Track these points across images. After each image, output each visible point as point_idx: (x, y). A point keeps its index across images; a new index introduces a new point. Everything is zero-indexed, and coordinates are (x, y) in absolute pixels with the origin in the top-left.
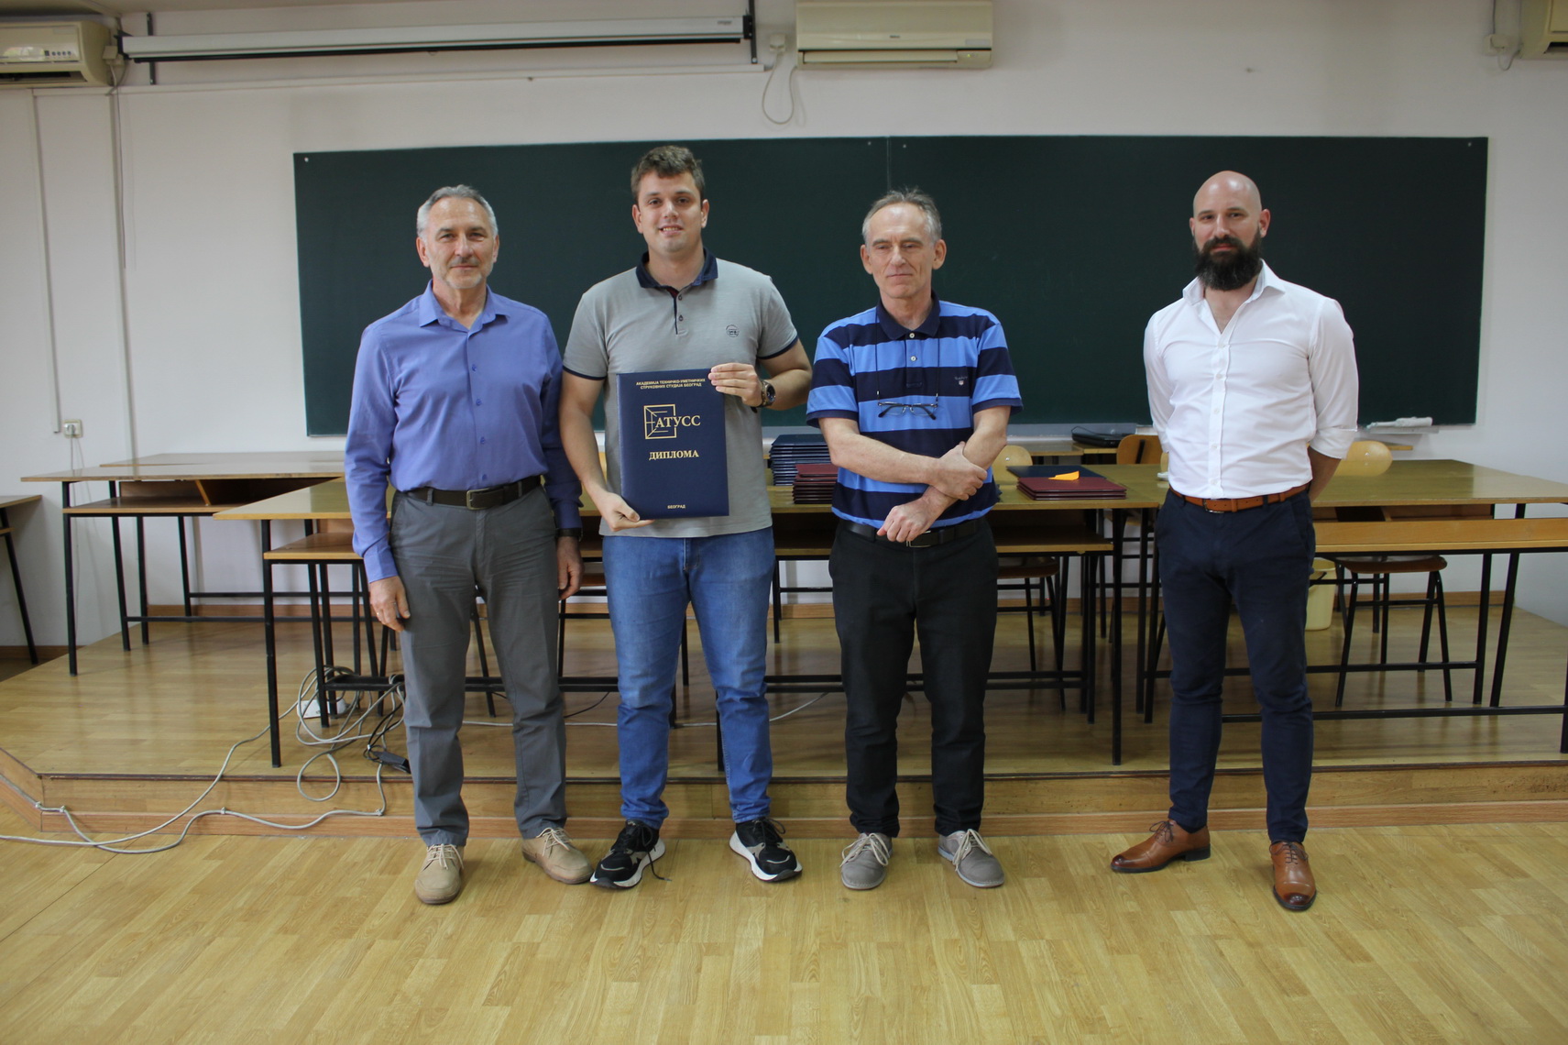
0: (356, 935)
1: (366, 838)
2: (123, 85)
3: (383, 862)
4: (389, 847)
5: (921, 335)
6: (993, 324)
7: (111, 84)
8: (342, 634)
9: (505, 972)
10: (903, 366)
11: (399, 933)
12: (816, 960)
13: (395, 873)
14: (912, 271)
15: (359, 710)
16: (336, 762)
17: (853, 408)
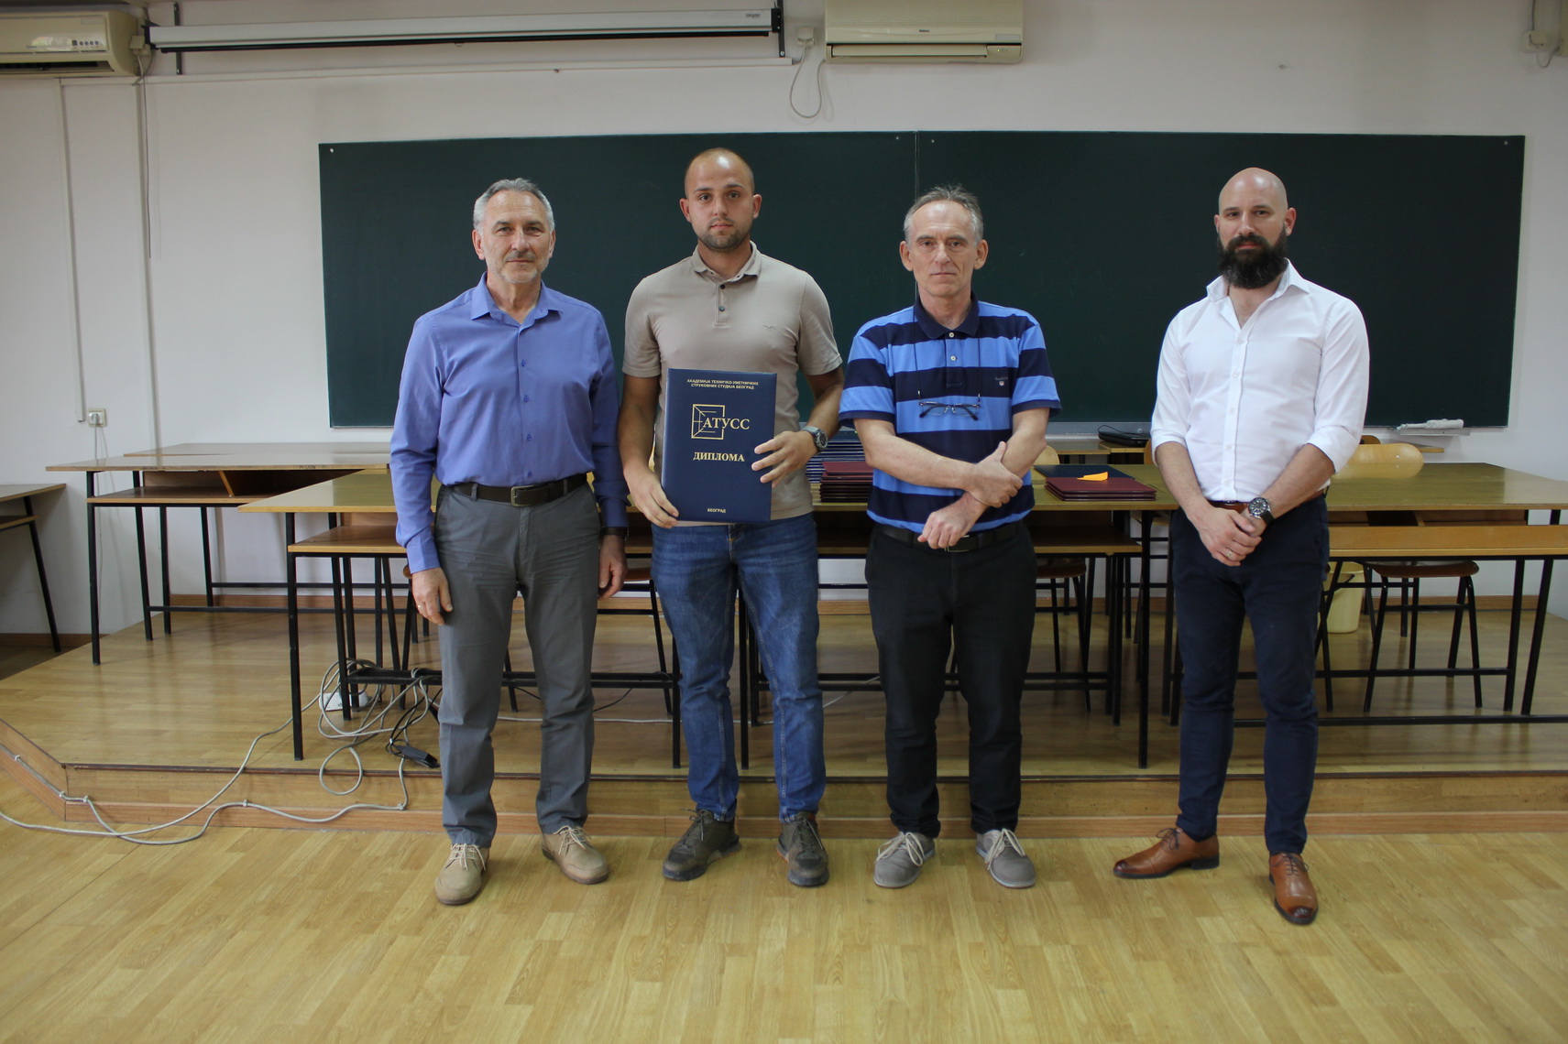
0: (378, 931)
1: (388, 832)
2: (150, 75)
3: (404, 857)
4: (410, 842)
5: (961, 334)
6: (1033, 325)
7: (138, 74)
8: (365, 626)
9: (527, 970)
10: (943, 365)
11: (421, 930)
12: (839, 962)
13: (416, 868)
14: (954, 270)
15: (381, 703)
16: (359, 755)
17: (889, 410)
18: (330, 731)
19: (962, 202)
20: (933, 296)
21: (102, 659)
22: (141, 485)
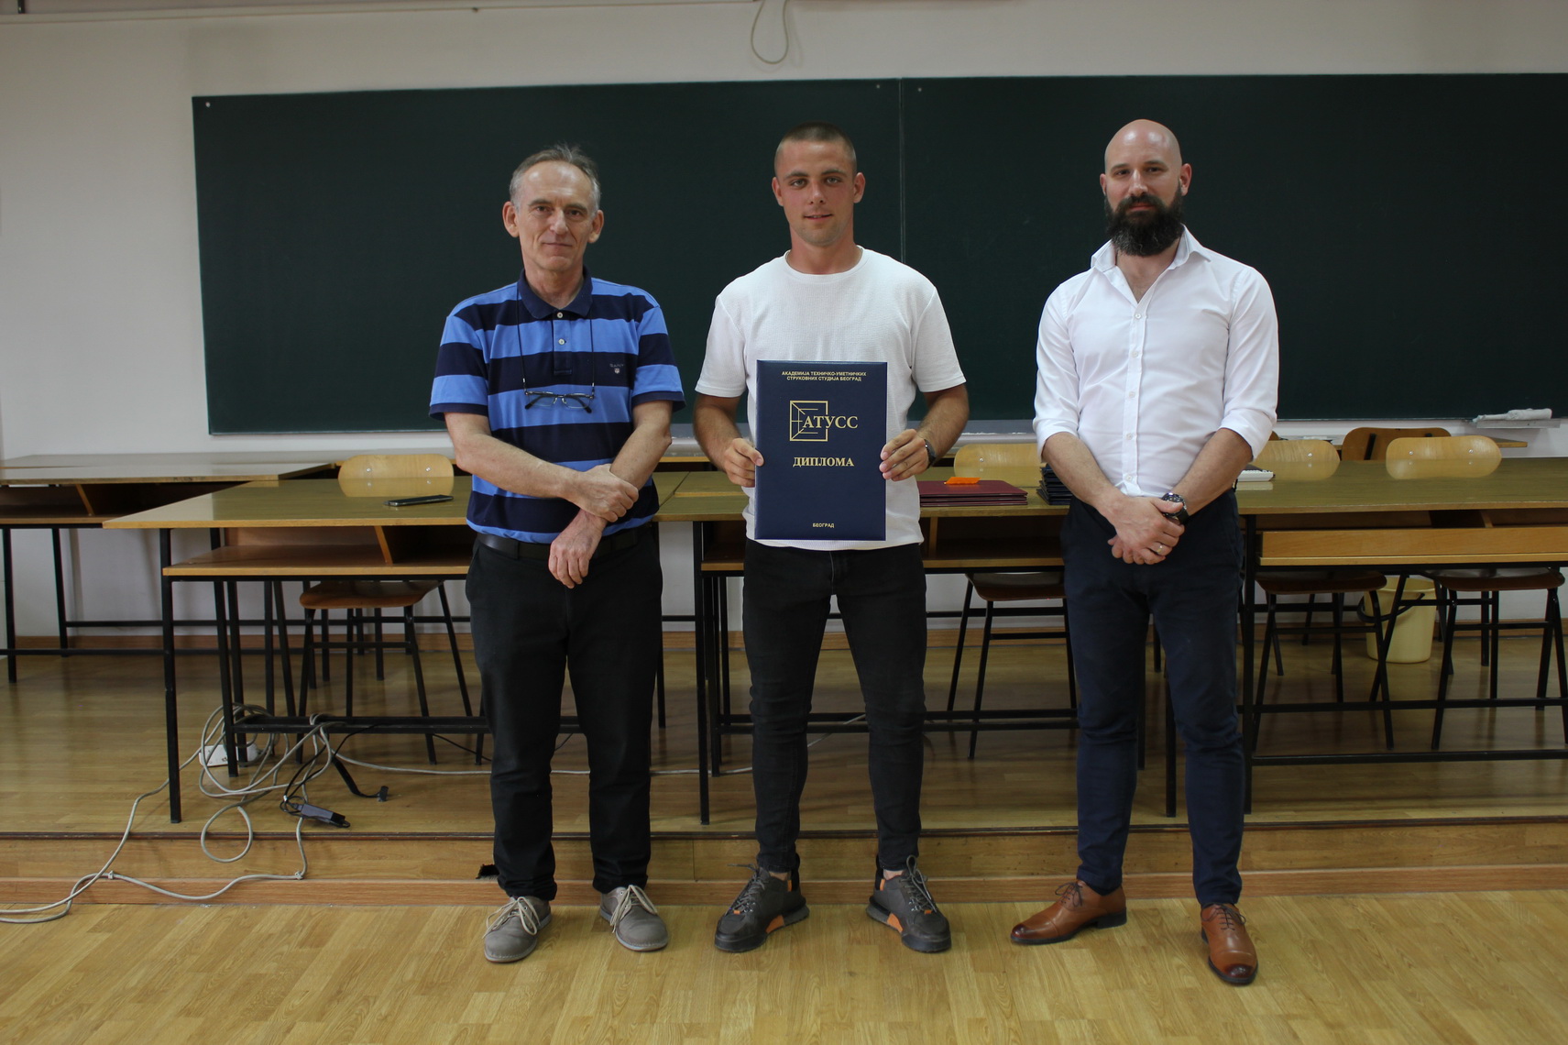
1: (283, 906)
4: (310, 916)
5: (571, 315)
6: (652, 306)
10: (550, 350)
14: (570, 241)
15: (274, 757)
16: (249, 816)
18: (215, 789)
20: (542, 268)
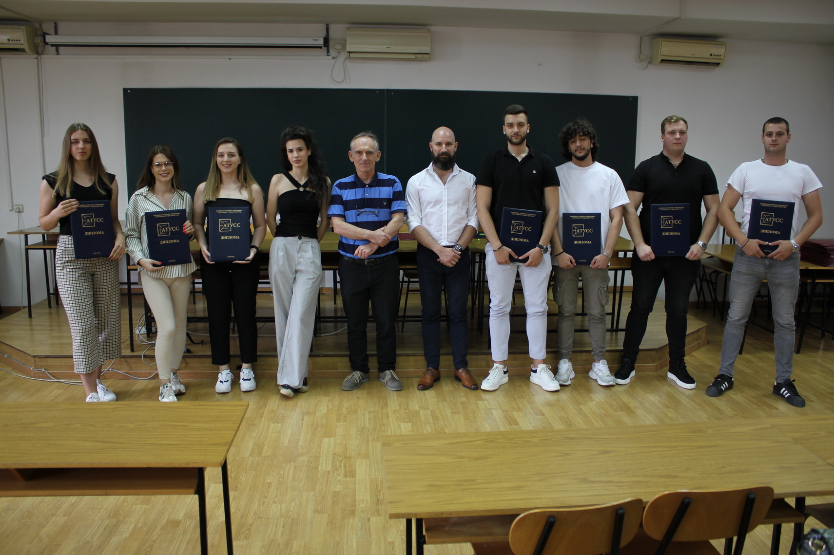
2: (43, 54)
5: (370, 186)
6: (397, 182)
7: (38, 53)
10: (364, 197)
14: (370, 162)
17: (342, 213)
19: (372, 137)
20: (361, 172)
21: (33, 316)
22: (46, 240)
